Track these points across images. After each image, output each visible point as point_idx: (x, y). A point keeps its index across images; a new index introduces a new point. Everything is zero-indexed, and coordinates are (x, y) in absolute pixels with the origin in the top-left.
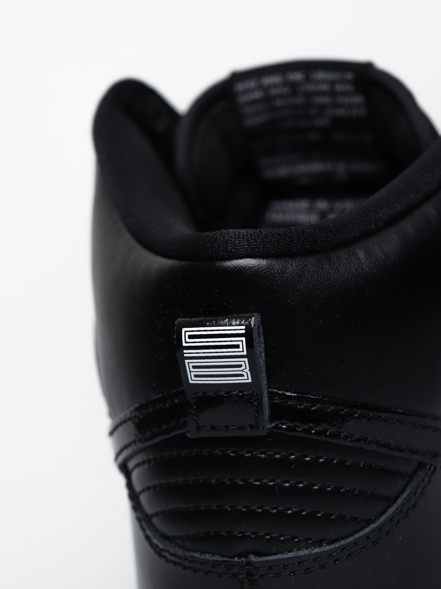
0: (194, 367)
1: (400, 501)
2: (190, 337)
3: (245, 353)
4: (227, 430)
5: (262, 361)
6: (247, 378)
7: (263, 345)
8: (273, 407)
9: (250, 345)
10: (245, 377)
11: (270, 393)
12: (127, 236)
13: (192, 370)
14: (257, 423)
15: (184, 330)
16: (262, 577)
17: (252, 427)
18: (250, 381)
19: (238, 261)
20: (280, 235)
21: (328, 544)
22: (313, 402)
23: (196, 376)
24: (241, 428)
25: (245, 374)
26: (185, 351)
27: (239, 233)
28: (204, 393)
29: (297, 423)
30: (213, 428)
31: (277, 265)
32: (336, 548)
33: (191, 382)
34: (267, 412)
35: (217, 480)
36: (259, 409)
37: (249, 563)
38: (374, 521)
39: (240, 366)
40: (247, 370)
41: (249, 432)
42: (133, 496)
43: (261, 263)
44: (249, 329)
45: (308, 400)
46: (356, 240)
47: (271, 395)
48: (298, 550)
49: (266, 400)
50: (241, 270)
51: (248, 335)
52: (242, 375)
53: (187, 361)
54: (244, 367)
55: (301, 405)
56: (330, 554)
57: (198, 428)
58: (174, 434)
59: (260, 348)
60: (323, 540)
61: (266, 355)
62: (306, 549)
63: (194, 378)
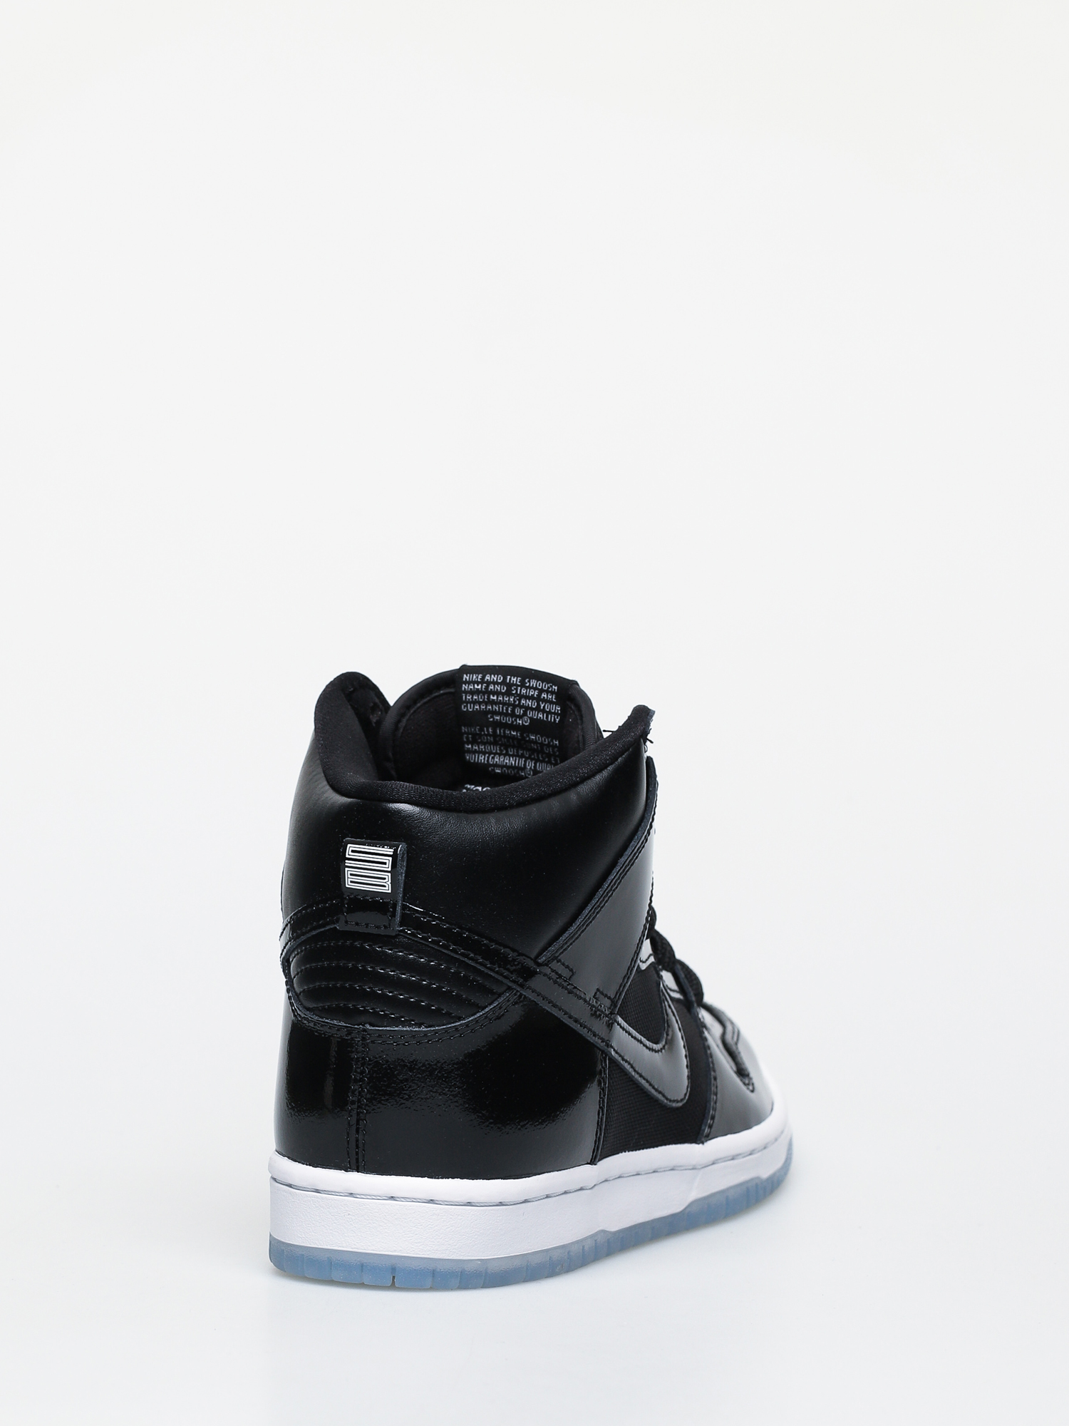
0: (351, 875)
1: (487, 1010)
2: (353, 851)
3: (389, 869)
4: (367, 927)
5: (402, 878)
6: (388, 889)
7: (405, 869)
8: (403, 915)
9: (394, 865)
10: (387, 888)
11: (403, 905)
12: (320, 770)
13: (349, 876)
14: (390, 925)
15: (349, 845)
16: (373, 1042)
17: (385, 927)
18: (390, 891)
19: (402, 805)
20: (434, 792)
21: (426, 1027)
22: (435, 919)
23: (351, 882)
24: (378, 927)
25: (387, 886)
26: (346, 861)
27: (404, 785)
28: (355, 897)
29: (419, 932)
30: (357, 924)
31: (426, 813)
32: (431, 1030)
33: (347, 886)
34: (398, 919)
35: (353, 965)
36: (394, 915)
37: (365, 1030)
38: (464, 1019)
39: (385, 879)
40: (389, 883)
41: (382, 931)
42: (289, 983)
43: (416, 809)
44: (395, 851)
45: (431, 916)
46: (491, 810)
47: (404, 907)
48: (403, 1027)
49: (399, 908)
50: (399, 812)
51: (394, 856)
52: (385, 886)
53: (347, 869)
54: (387, 880)
55: (424, 918)
56: (425, 1034)
57: (346, 922)
58: (328, 928)
59: (402, 870)
60: (422, 1024)
61: (405, 876)
62: (409, 1027)
63: (349, 883)
